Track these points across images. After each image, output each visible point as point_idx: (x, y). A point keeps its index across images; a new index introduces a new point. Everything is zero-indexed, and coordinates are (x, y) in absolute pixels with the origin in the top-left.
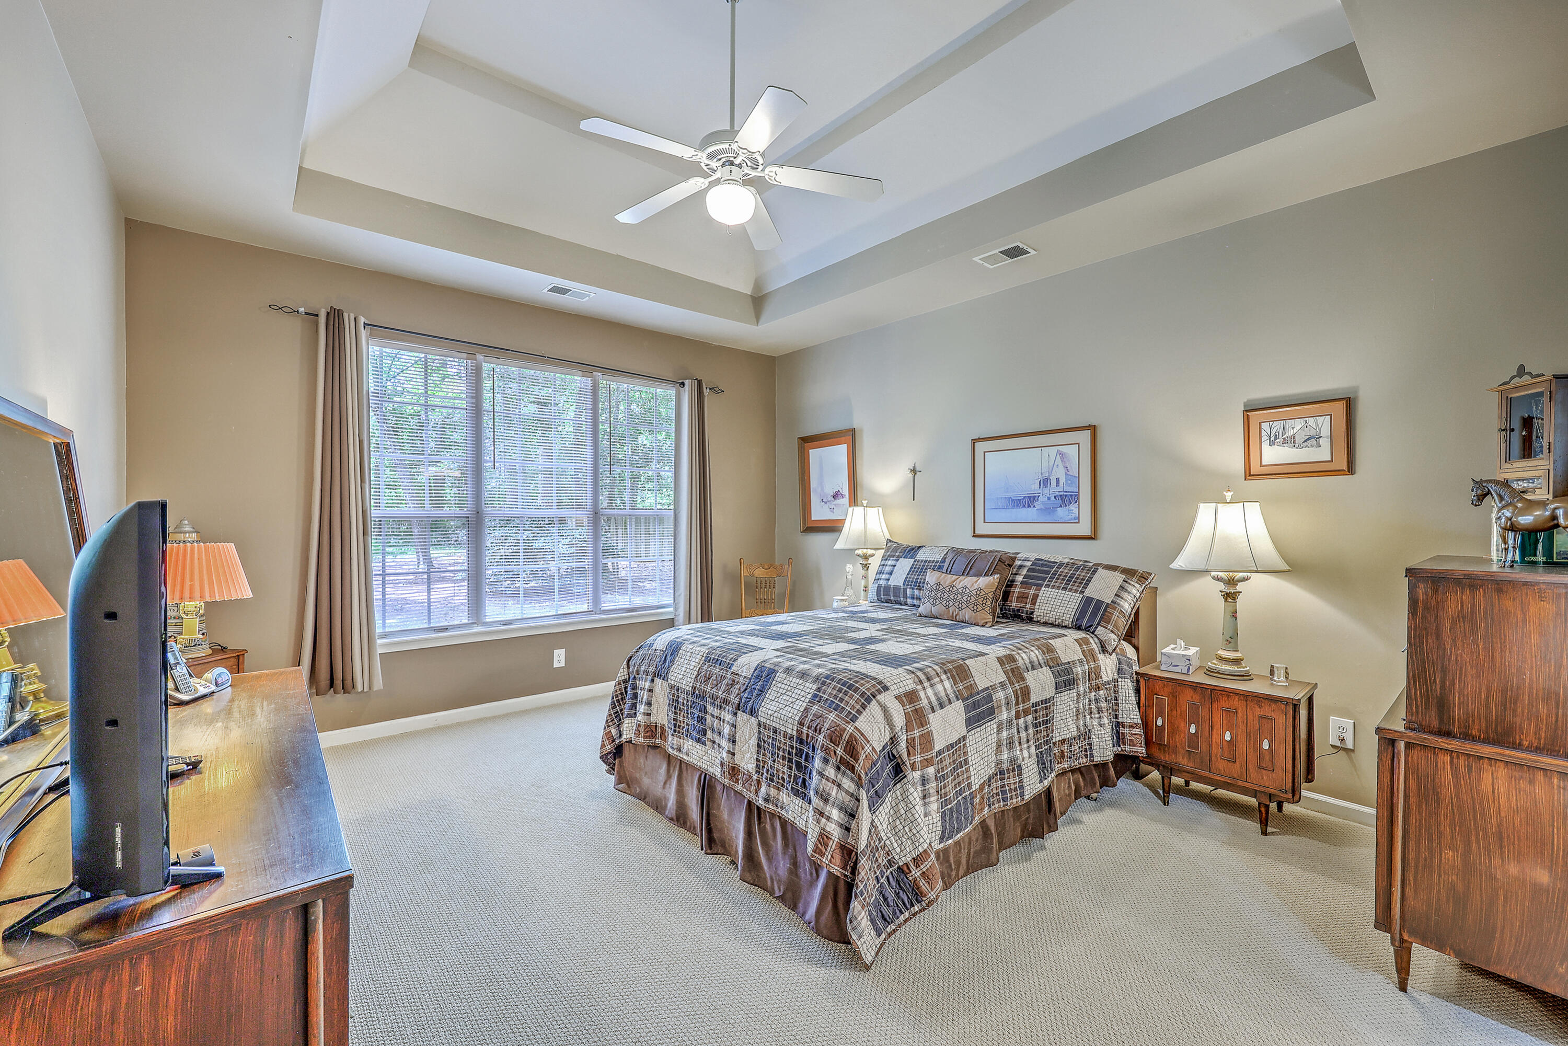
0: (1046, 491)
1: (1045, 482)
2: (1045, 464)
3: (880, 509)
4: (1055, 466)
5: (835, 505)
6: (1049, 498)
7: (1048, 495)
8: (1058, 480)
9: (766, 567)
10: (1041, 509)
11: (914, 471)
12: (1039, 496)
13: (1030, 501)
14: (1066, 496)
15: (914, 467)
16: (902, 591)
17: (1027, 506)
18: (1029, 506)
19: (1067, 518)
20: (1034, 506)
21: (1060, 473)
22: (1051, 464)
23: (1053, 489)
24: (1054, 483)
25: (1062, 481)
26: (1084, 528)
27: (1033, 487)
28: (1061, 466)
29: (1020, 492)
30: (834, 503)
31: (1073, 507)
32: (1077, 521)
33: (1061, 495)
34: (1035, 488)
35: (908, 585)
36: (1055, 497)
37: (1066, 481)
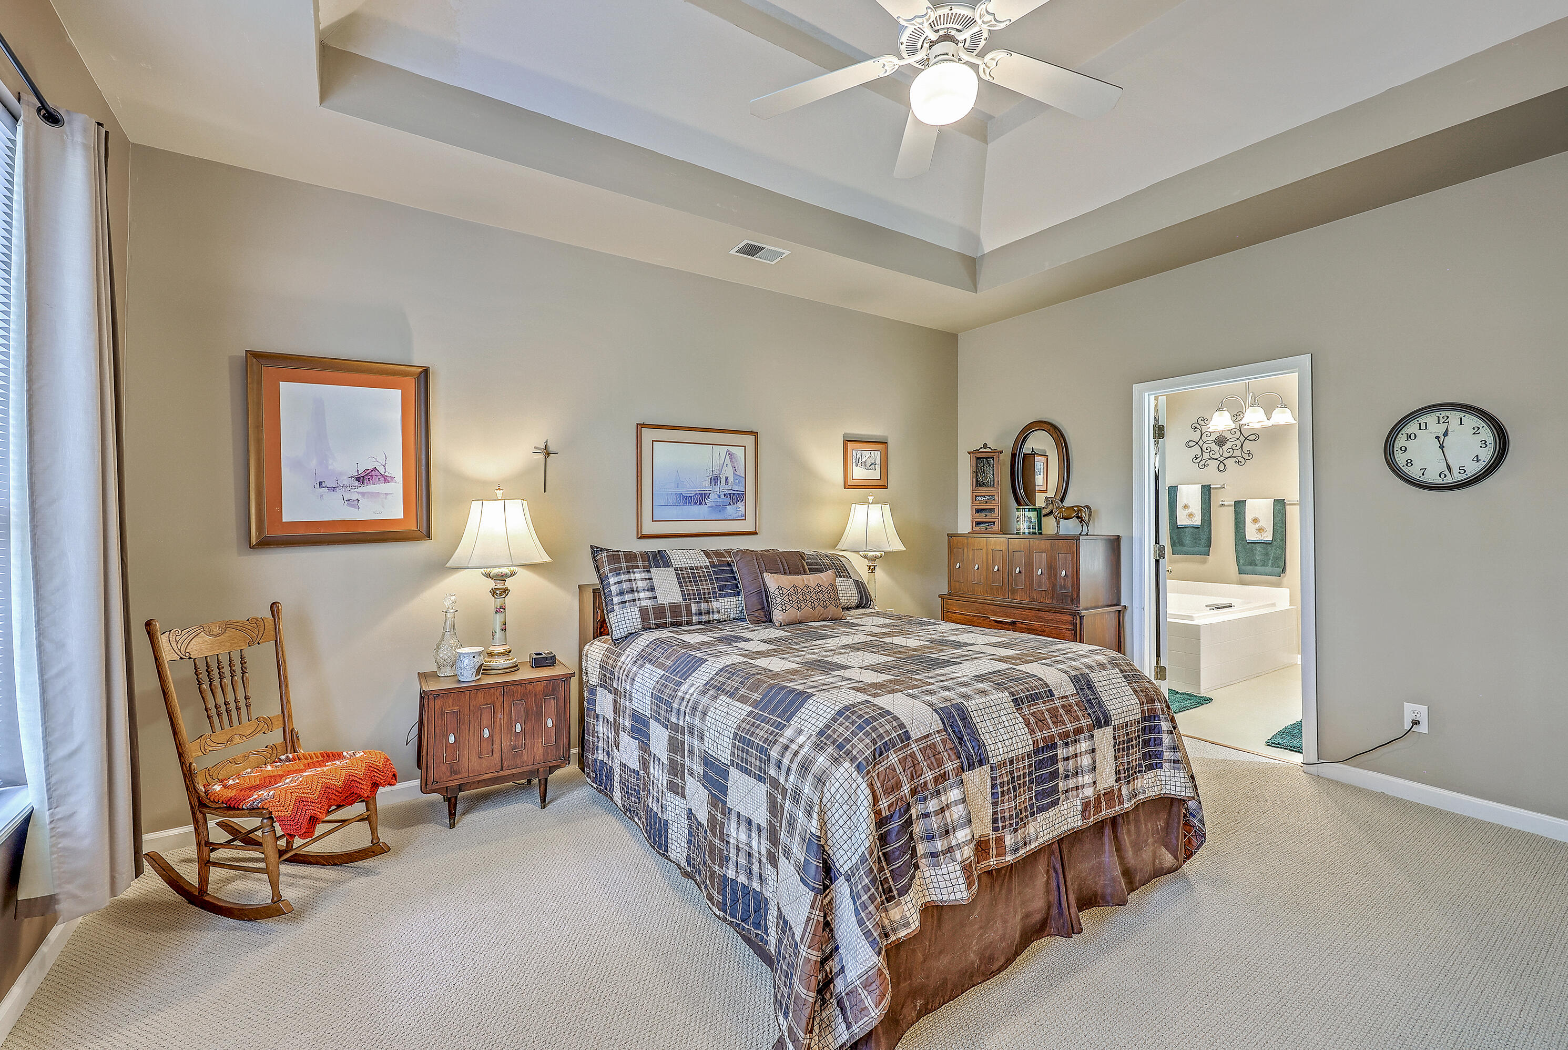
0: (716, 489)
1: (715, 480)
2: (716, 463)
3: (525, 502)
4: (725, 465)
5: (363, 494)
6: (719, 496)
7: (718, 493)
8: (727, 478)
9: (218, 630)
10: (712, 507)
11: (547, 453)
12: (710, 494)
13: (702, 498)
14: (734, 494)
15: (546, 447)
16: (683, 608)
17: (698, 503)
18: (701, 504)
19: (735, 516)
20: (706, 504)
21: (728, 472)
22: (721, 462)
23: (722, 488)
24: (723, 481)
25: (731, 480)
26: (748, 526)
27: (704, 483)
28: (730, 465)
29: (691, 488)
30: (360, 490)
31: (740, 505)
32: (743, 518)
33: (730, 494)
34: (705, 485)
35: (690, 599)
36: (725, 495)
37: (734, 480)
